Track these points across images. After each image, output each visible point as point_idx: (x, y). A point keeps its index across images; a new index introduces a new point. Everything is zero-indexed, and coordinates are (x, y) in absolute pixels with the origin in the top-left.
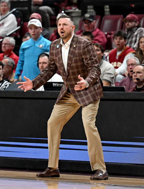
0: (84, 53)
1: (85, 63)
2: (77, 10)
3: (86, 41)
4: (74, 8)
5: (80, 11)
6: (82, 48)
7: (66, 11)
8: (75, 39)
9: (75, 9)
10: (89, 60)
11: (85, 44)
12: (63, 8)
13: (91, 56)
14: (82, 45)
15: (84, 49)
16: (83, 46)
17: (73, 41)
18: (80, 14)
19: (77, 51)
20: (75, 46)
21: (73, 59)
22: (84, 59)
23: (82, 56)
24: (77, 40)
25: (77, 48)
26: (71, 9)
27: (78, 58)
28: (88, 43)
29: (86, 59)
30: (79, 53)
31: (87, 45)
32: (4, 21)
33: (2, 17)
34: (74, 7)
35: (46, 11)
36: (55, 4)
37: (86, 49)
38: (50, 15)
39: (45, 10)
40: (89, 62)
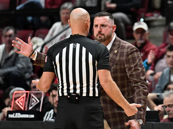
0: (128, 61)
1: (128, 74)
2: (160, 17)
3: (131, 46)
4: (156, 15)
5: (164, 18)
6: (125, 54)
7: (147, 19)
8: (117, 43)
9: (158, 17)
10: (133, 71)
11: (129, 50)
12: (143, 14)
13: (136, 66)
14: (125, 51)
15: (128, 55)
16: (127, 52)
17: (113, 45)
18: (164, 23)
19: (118, 58)
20: (116, 52)
21: (112, 68)
22: (127, 70)
23: (124, 65)
24: (119, 44)
25: (119, 54)
26: (152, 16)
27: (118, 67)
28: (133, 49)
29: (130, 69)
30: (120, 60)
31: (132, 51)
32: (66, 33)
33: (63, 28)
34: (156, 13)
35: (120, 20)
36: (132, 9)
37: (130, 56)
38: (126, 24)
39: (118, 18)
40: (134, 73)
